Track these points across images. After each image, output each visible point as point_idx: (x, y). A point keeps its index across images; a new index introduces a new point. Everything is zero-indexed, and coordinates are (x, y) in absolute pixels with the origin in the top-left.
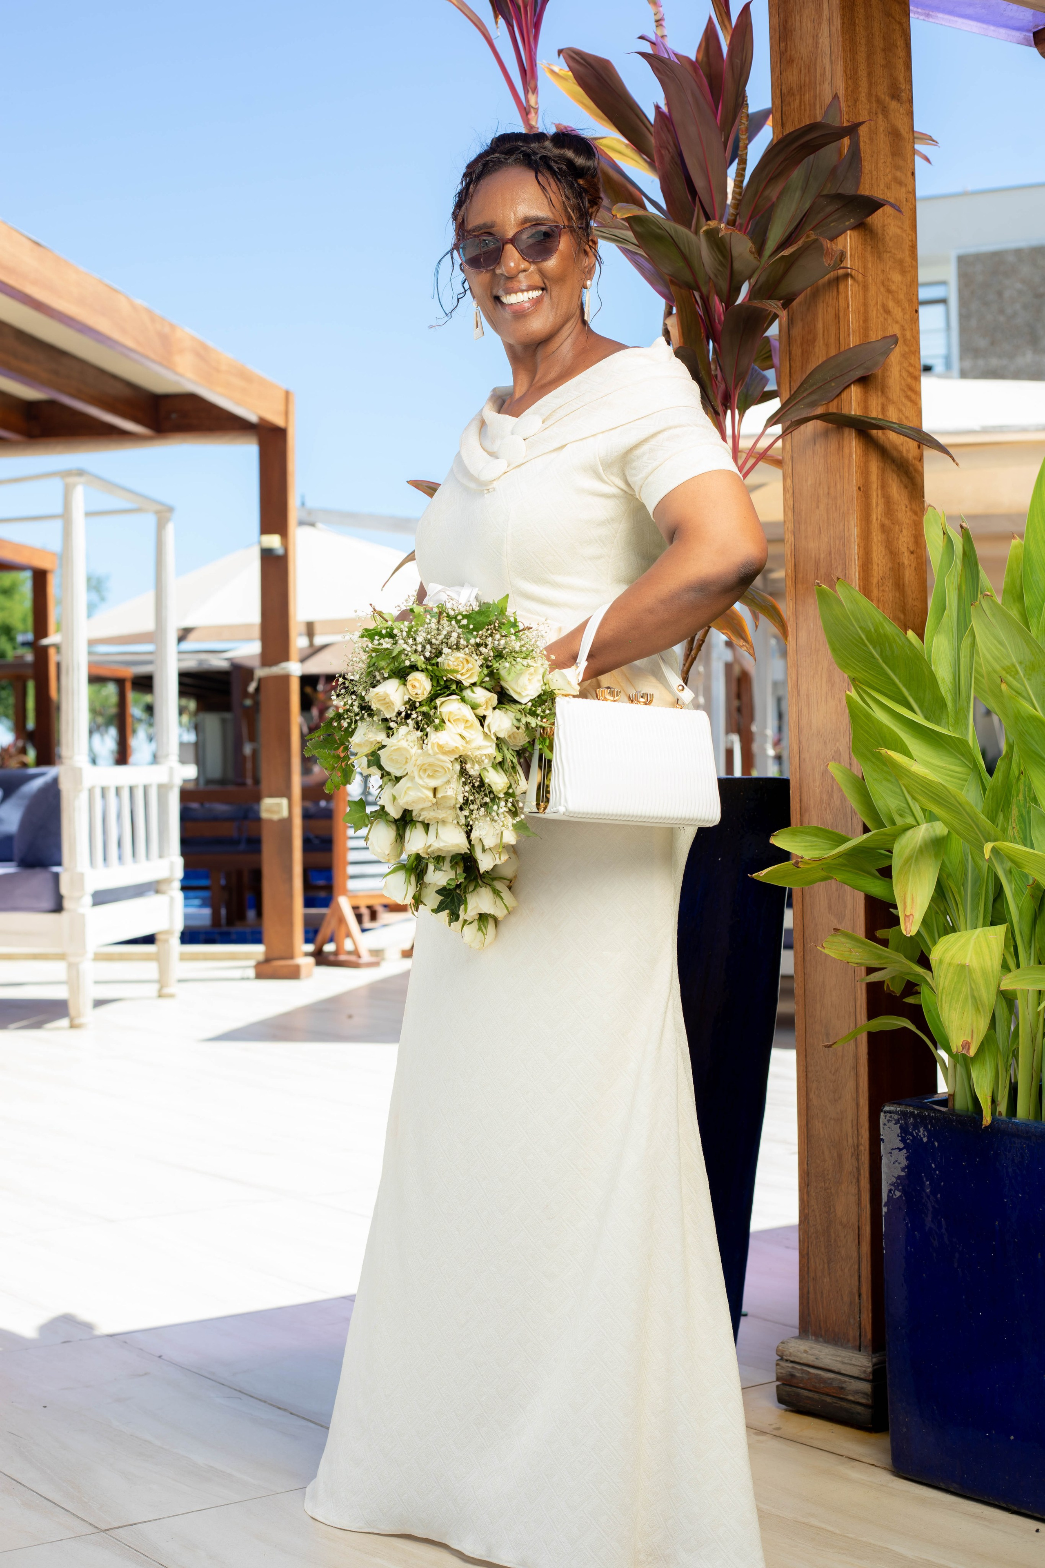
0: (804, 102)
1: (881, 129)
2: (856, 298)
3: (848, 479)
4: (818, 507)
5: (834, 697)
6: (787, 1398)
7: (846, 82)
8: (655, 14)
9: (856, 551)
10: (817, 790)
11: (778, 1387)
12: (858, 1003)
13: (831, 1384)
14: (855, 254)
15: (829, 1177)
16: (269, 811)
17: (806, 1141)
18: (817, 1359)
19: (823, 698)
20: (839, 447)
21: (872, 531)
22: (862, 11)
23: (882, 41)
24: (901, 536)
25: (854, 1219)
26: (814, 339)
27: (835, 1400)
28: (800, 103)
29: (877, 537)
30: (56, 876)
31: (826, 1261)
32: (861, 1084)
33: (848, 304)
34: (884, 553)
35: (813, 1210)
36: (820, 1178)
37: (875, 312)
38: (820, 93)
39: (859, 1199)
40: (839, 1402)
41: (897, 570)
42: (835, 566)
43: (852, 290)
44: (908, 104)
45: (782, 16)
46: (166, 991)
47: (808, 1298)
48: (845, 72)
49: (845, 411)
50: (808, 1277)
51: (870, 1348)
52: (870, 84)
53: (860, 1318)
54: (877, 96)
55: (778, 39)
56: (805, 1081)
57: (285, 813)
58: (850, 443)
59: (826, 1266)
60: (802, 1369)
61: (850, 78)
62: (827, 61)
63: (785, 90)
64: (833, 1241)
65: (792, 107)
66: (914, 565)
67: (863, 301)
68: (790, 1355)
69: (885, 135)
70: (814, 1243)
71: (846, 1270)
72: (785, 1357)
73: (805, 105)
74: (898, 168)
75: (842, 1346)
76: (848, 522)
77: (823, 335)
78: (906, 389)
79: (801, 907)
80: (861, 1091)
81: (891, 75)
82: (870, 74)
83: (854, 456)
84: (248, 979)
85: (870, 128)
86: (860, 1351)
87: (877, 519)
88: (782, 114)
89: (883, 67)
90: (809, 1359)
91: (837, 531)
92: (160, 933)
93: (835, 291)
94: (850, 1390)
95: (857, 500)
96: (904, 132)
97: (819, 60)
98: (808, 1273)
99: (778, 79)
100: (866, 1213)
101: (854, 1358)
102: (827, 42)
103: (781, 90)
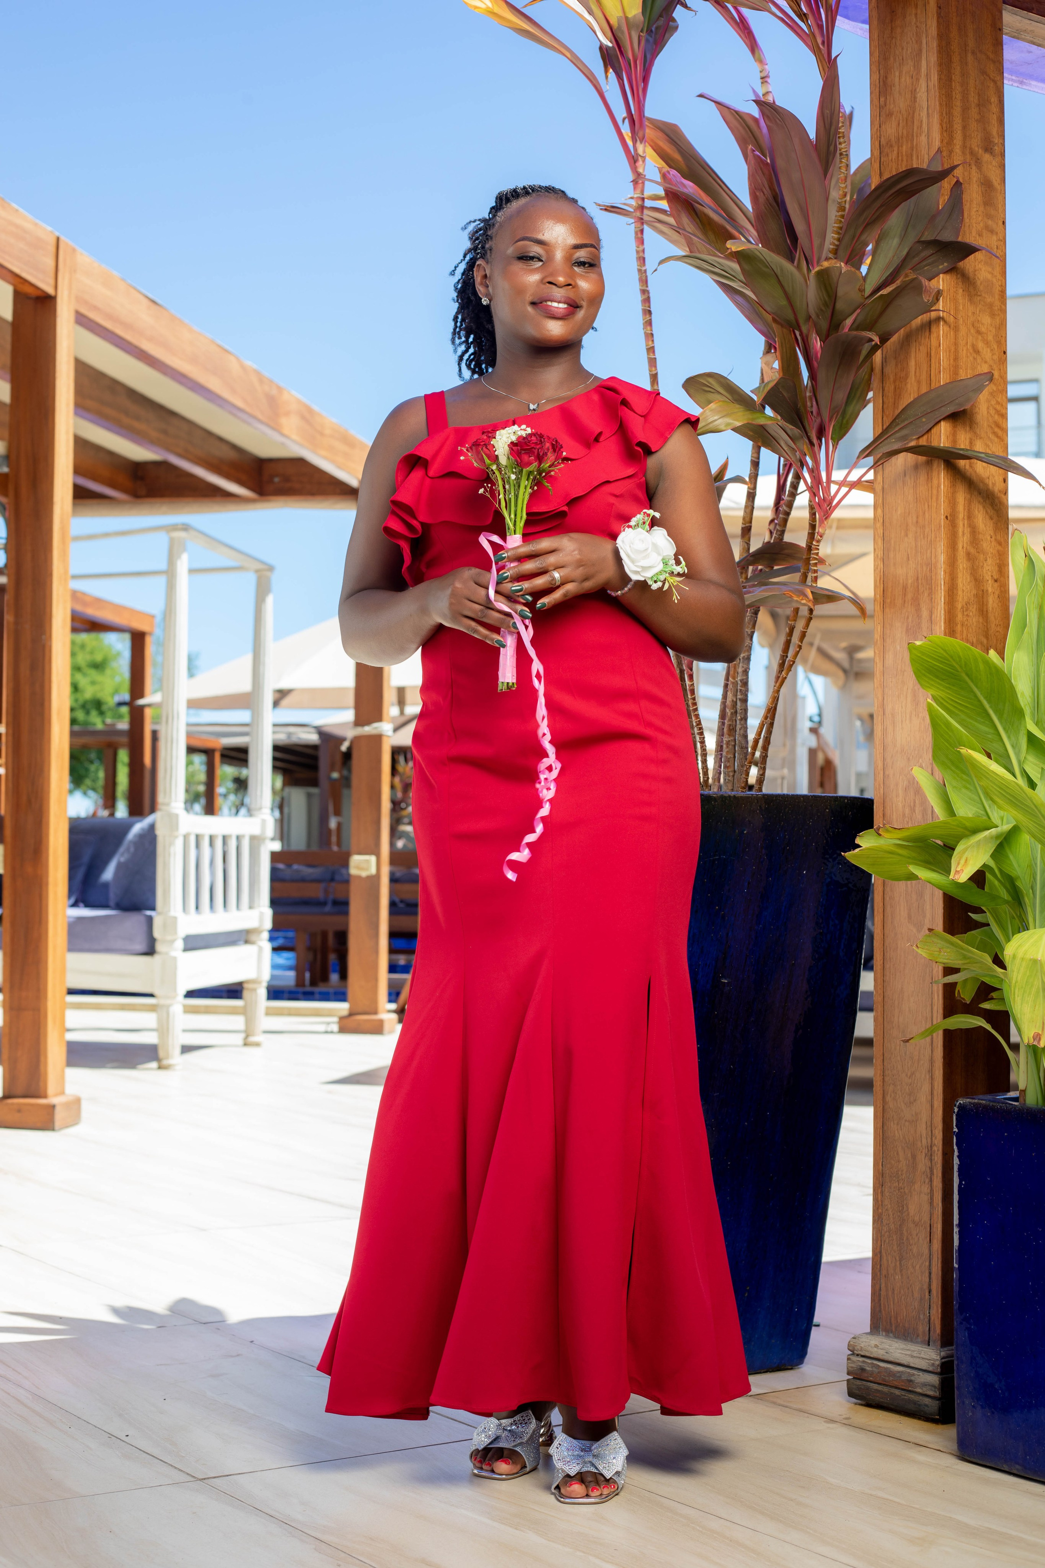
0: (902, 153)
1: (975, 179)
2: (947, 338)
3: (937, 508)
4: (907, 536)
5: (918, 716)
6: (857, 1392)
7: (942, 134)
8: (761, 72)
9: (942, 577)
10: (900, 805)
11: (848, 1381)
12: (935, 1008)
13: (900, 1377)
14: (947, 297)
15: (903, 1177)
16: (358, 868)
17: (881, 1143)
18: (887, 1353)
19: (908, 716)
20: (928, 478)
21: (958, 558)
22: (959, 68)
23: (977, 97)
24: (985, 564)
25: (926, 1218)
26: (907, 376)
27: (903, 1393)
28: (898, 154)
29: (962, 564)
30: (150, 920)
31: (897, 1258)
32: (936, 1087)
33: (940, 343)
34: (969, 580)
35: (887, 1210)
36: (894, 1178)
37: (965, 351)
38: (917, 145)
39: (932, 1198)
40: (907, 1395)
41: (981, 597)
42: (922, 590)
43: (943, 330)
44: (1000, 157)
45: (882, 72)
46: (252, 1039)
47: (880, 1295)
48: (941, 124)
49: (935, 444)
50: (880, 1275)
51: (939, 1342)
52: (965, 137)
53: (930, 1313)
54: (971, 148)
55: (878, 94)
56: (882, 1085)
57: (373, 871)
58: (939, 474)
59: (898, 1263)
60: (873, 1363)
61: (946, 131)
62: (924, 114)
63: (883, 142)
64: (905, 1239)
65: (890, 158)
66: (997, 593)
67: (954, 340)
68: (861, 1349)
69: (978, 186)
70: (887, 1241)
71: (918, 1267)
72: (855, 1352)
73: (902, 156)
74: (989, 216)
75: (912, 1341)
76: (936, 549)
77: (915, 373)
78: (993, 426)
79: (882, 917)
80: (935, 1093)
81: (985, 129)
82: (964, 128)
83: (942, 486)
84: (332, 1032)
86: (929, 1345)
87: (963, 548)
88: (880, 164)
89: (978, 121)
90: (880, 1353)
91: (925, 558)
92: (248, 982)
93: (927, 334)
94: (918, 1383)
95: (944, 528)
96: (996, 183)
97: (916, 114)
98: (880, 1271)
99: (877, 132)
100: (938, 1211)
101: (923, 1352)
102: (924, 96)
103: (880, 142)
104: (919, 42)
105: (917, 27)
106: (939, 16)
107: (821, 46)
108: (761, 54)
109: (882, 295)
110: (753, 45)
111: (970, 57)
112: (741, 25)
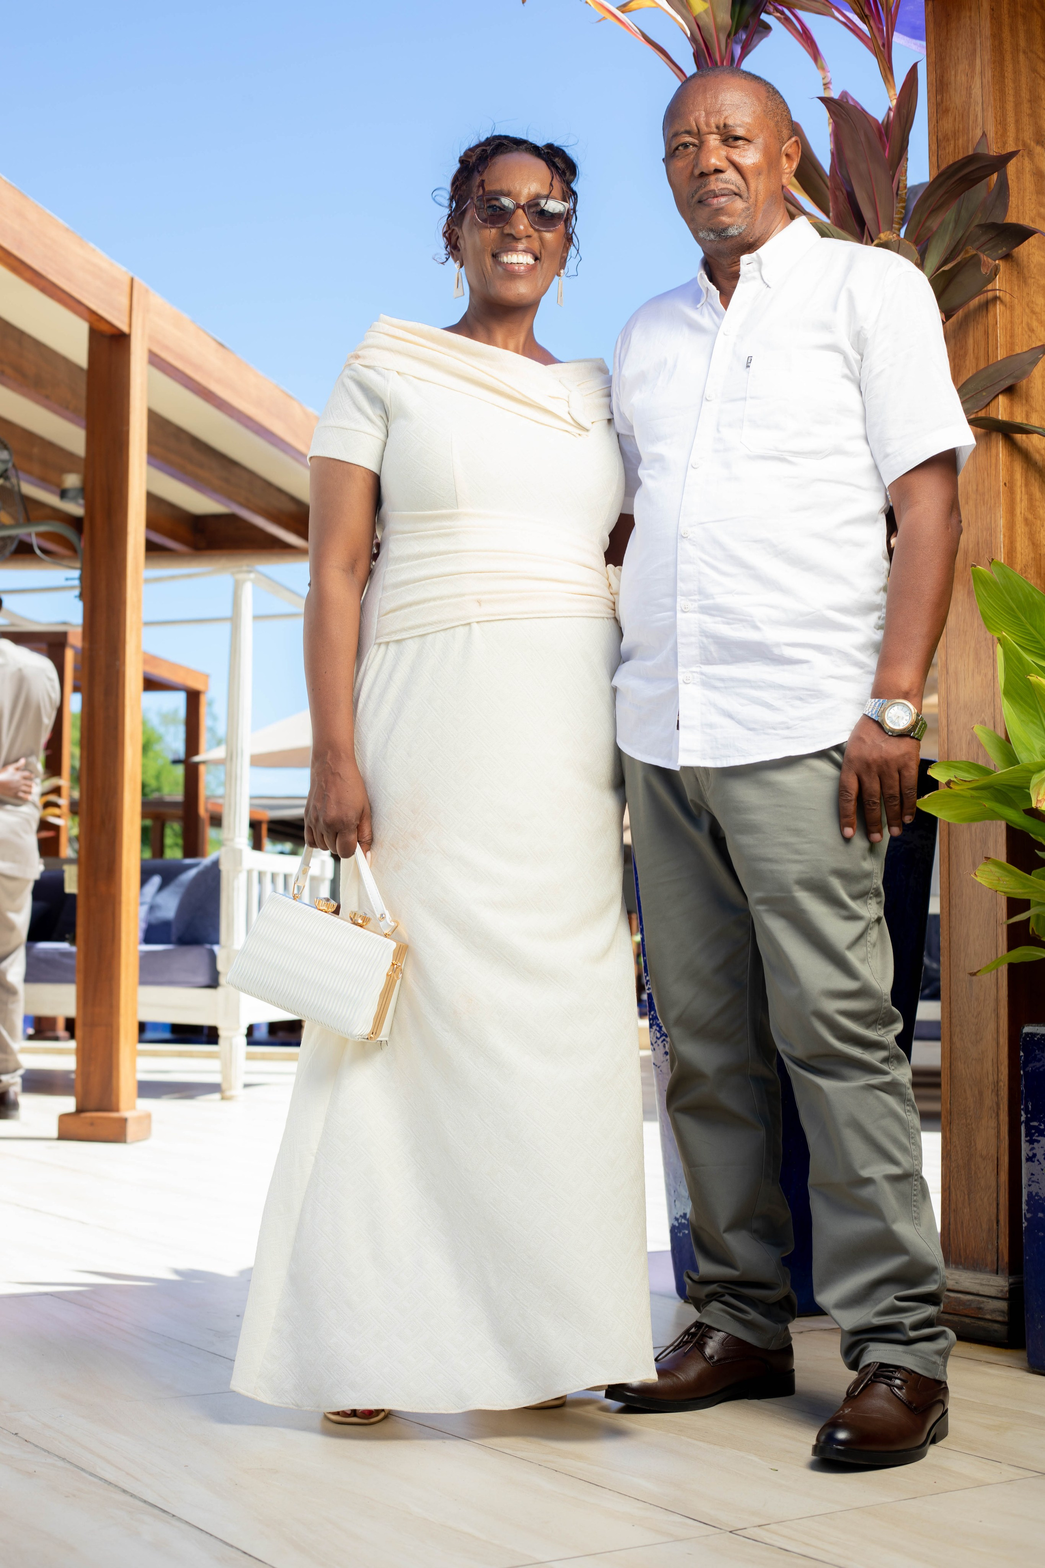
0: (958, 146)
1: (1027, 169)
2: (1003, 316)
3: (995, 476)
4: (967, 504)
5: (980, 673)
7: (996, 127)
8: (823, 79)
9: (1002, 540)
13: (970, 1305)
14: (1002, 278)
15: (971, 1114)
17: (949, 1082)
18: (956, 1283)
19: (970, 674)
20: (987, 448)
21: (1017, 523)
22: (1011, 66)
23: (1028, 93)
25: (993, 1151)
26: (966, 354)
27: (973, 1321)
28: (955, 147)
29: (1020, 529)
30: (214, 954)
31: (966, 1192)
32: (1001, 1024)
33: (997, 322)
34: (1027, 544)
35: (955, 1146)
36: (962, 1116)
37: (1020, 330)
38: (972, 130)
39: (999, 1132)
40: (976, 1322)
42: (983, 554)
43: (1000, 309)
45: (938, 72)
47: (949, 1229)
48: (995, 118)
49: (993, 415)
50: (950, 1209)
51: (1007, 1270)
52: (1018, 130)
53: (997, 1243)
54: (1023, 141)
55: (935, 92)
56: (949, 1027)
58: (997, 444)
59: (966, 1197)
61: (1000, 124)
62: (979, 108)
63: (940, 136)
64: (973, 1173)
65: (947, 151)
67: (1010, 319)
69: (1031, 175)
70: (956, 1176)
71: (985, 1199)
73: (958, 149)
75: (980, 1271)
76: (995, 514)
77: (974, 350)
79: (948, 866)
80: (1001, 1030)
81: (1036, 123)
82: (1017, 121)
83: (1001, 455)
85: (1017, 168)
86: (997, 1274)
87: (1021, 513)
88: (938, 157)
89: (1030, 115)
91: (985, 523)
93: (985, 314)
94: (987, 1310)
95: (1003, 494)
97: (972, 109)
98: (949, 1205)
99: (934, 127)
100: (1005, 1143)
101: (992, 1280)
102: (979, 92)
103: (937, 136)
104: (974, 43)
105: (971, 28)
106: (992, 17)
107: (882, 48)
108: (824, 62)
109: (944, 271)
110: (815, 53)
111: (1022, 57)
112: (803, 35)
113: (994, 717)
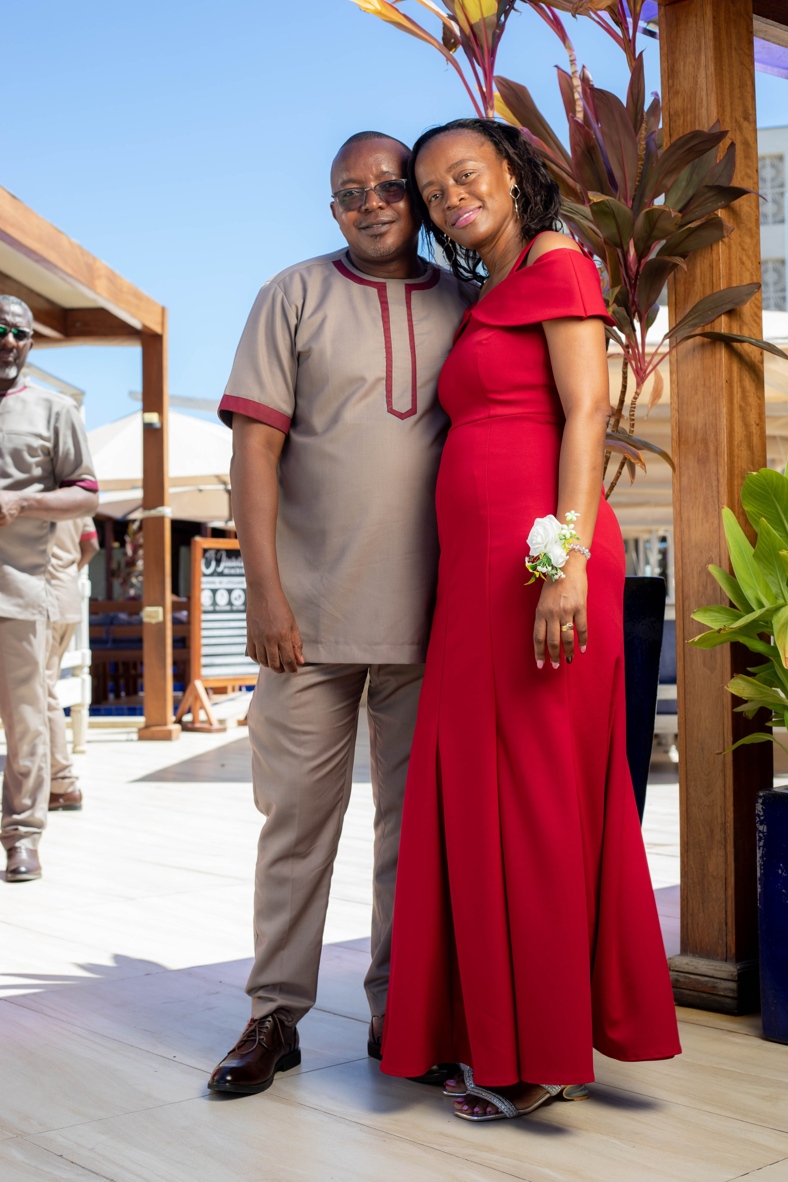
0: (687, 120)
1: (738, 140)
2: (724, 253)
3: (719, 375)
4: (697, 394)
5: (708, 521)
7: (718, 109)
8: (570, 56)
9: (725, 423)
10: (695, 584)
12: (726, 727)
13: (707, 984)
15: (704, 845)
16: (149, 616)
17: (686, 822)
18: (696, 968)
19: (700, 522)
20: (712, 353)
21: (734, 410)
22: (727, 60)
23: (738, 82)
24: (751, 414)
25: (722, 873)
26: (694, 281)
27: (709, 996)
28: (684, 121)
29: (737, 414)
31: (701, 902)
32: (728, 782)
33: (719, 257)
34: (741, 425)
35: (691, 868)
36: (697, 846)
37: (735, 263)
38: (698, 115)
39: (726, 859)
40: (712, 997)
41: (749, 436)
42: (709, 433)
43: (722, 248)
44: (753, 124)
45: (670, 62)
46: (79, 748)
47: (687, 928)
48: (717, 101)
49: (717, 330)
50: (687, 914)
51: (734, 960)
52: (732, 110)
53: (726, 939)
54: (736, 118)
55: (667, 77)
56: (685, 781)
57: (160, 618)
58: (721, 350)
59: (701, 905)
60: (684, 976)
61: (720, 106)
62: (704, 94)
63: (672, 112)
64: (706, 888)
65: (678, 124)
66: (759, 433)
67: (728, 256)
68: (676, 966)
69: (743, 146)
70: (692, 890)
71: (716, 908)
73: (687, 123)
74: (748, 166)
75: (713, 959)
76: (719, 403)
77: (701, 278)
78: (753, 315)
79: (683, 663)
80: (727, 786)
81: (744, 104)
82: (731, 103)
83: (724, 359)
84: (132, 740)
87: (737, 402)
88: (670, 128)
89: (739, 99)
90: (691, 969)
91: (711, 410)
92: (74, 706)
93: (710, 250)
94: (721, 988)
95: (725, 389)
96: (751, 142)
97: (698, 93)
98: (687, 911)
99: (667, 105)
100: (731, 868)
101: (723, 967)
102: (704, 81)
103: (669, 112)
104: (699, 41)
105: (697, 31)
106: (714, 24)
108: (570, 43)
110: (564, 36)
111: (734, 53)
112: (554, 22)
113: (720, 555)
